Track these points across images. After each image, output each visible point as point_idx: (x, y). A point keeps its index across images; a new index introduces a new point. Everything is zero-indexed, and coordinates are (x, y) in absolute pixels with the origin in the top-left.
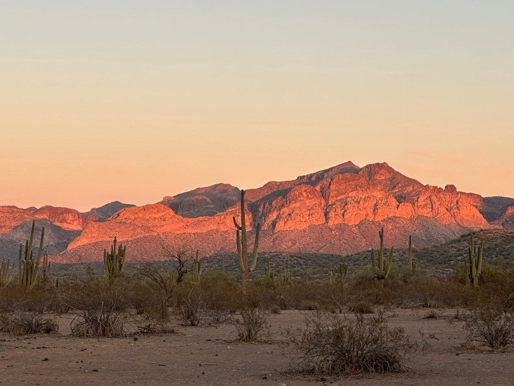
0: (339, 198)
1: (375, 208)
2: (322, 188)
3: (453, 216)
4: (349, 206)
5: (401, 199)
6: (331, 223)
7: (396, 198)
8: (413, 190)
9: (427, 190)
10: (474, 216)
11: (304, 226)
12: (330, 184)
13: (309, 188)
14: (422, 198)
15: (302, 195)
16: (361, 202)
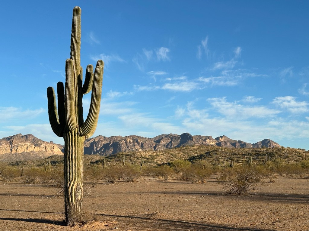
0: (15, 145)
1: (27, 148)
2: (10, 142)
3: (52, 151)
4: (19, 147)
5: (36, 145)
6: (12, 152)
7: (34, 145)
8: (40, 143)
9: (44, 143)
10: (58, 151)
11: (4, 153)
12: (13, 140)
13: (6, 141)
14: (42, 145)
15: (3, 143)
16: (23, 146)
